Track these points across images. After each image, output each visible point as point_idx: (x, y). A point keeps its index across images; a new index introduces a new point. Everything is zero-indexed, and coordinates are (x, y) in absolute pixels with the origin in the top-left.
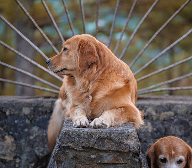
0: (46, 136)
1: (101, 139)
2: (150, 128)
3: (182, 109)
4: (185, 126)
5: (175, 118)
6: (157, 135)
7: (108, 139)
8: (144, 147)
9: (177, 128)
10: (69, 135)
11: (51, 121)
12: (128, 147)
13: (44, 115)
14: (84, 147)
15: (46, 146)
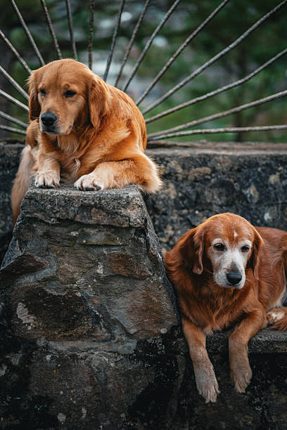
0: (9, 203)
1: (85, 207)
2: (172, 192)
3: (224, 162)
4: (228, 191)
5: (212, 177)
6: (183, 203)
7: (96, 208)
8: (162, 222)
9: (214, 192)
10: (36, 201)
11: (16, 181)
12: (127, 221)
13: (6, 170)
14: (59, 219)
15: (9, 218)
